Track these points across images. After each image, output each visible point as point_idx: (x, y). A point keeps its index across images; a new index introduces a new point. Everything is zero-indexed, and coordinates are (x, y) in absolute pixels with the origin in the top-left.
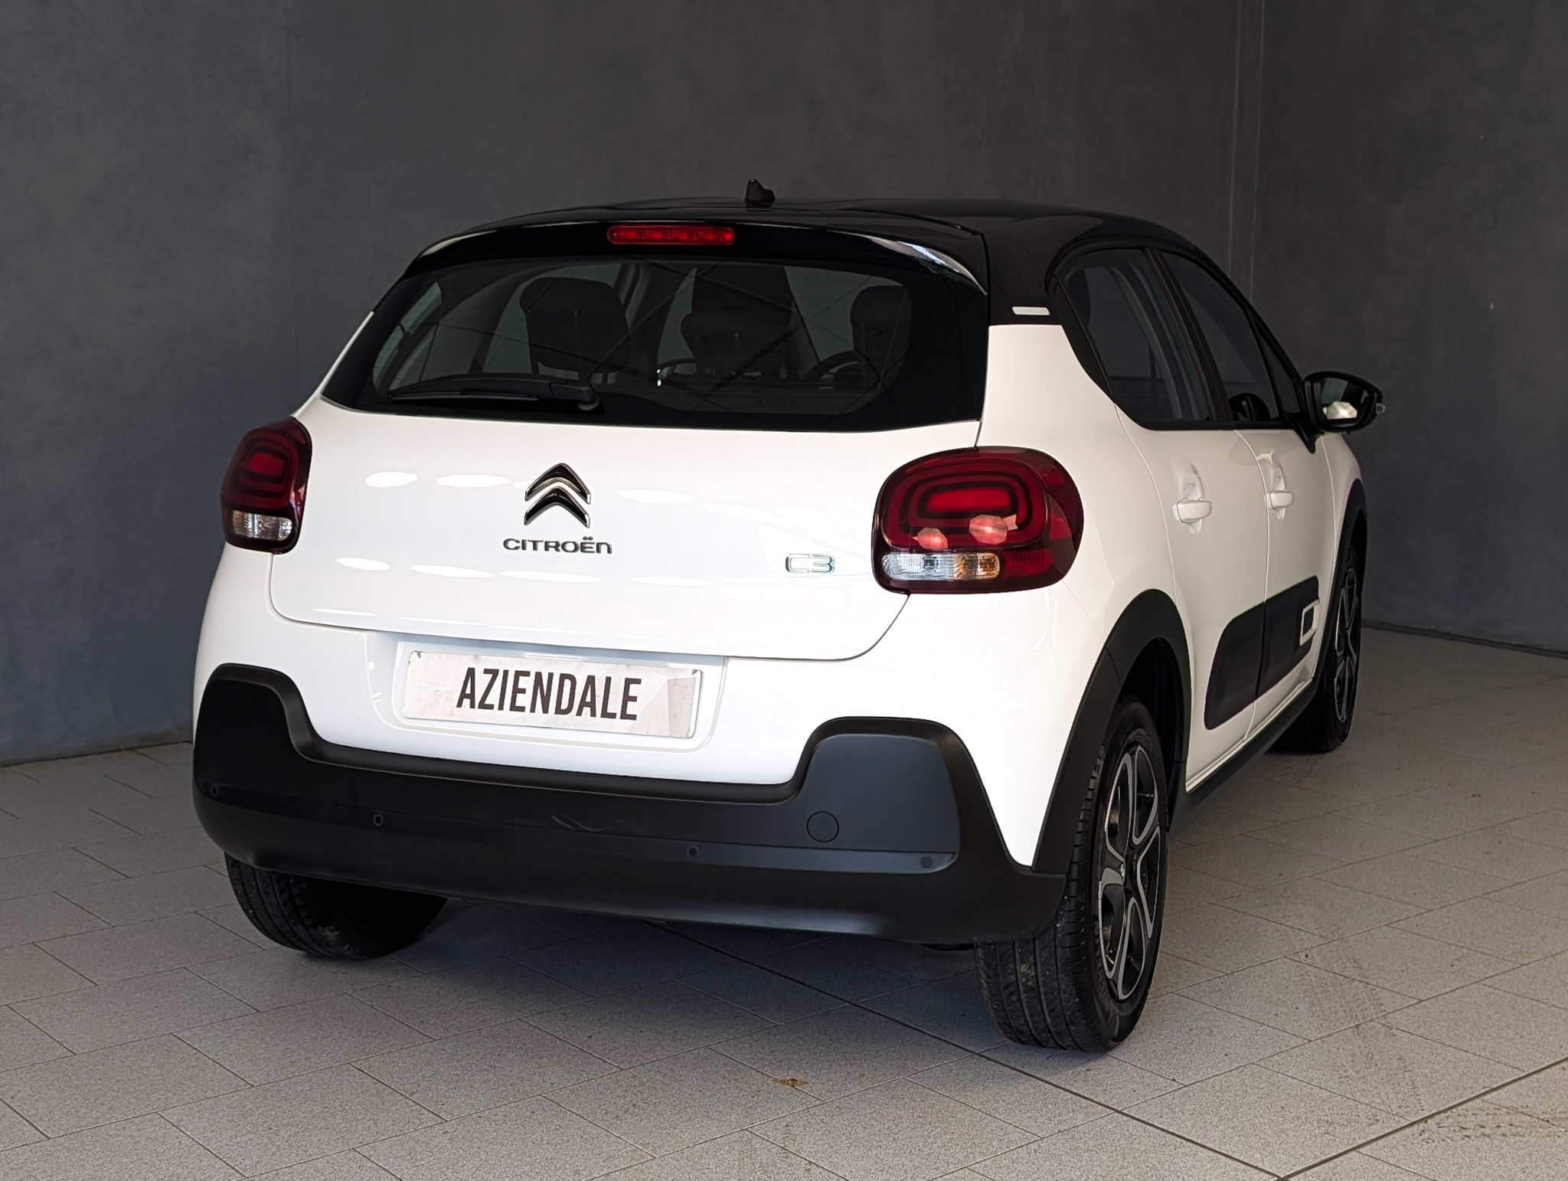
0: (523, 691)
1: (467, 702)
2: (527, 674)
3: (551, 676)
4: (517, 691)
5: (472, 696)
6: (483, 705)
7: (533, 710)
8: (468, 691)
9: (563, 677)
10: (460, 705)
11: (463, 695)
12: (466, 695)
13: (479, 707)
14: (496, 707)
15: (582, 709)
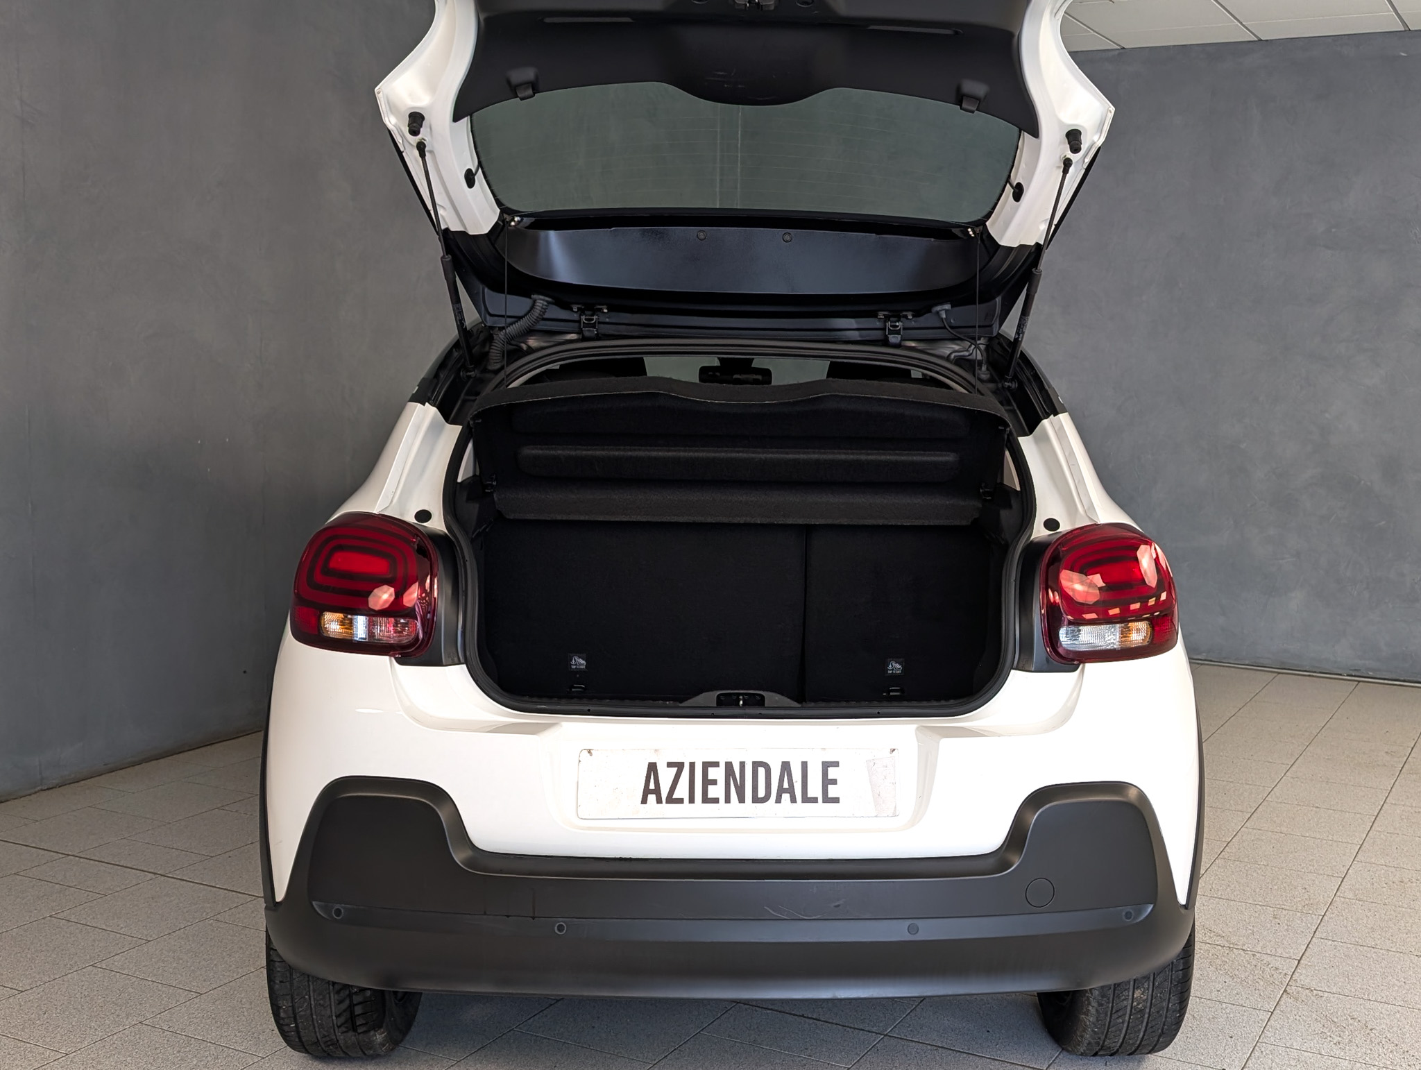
0: (714, 782)
1: (652, 798)
2: (716, 764)
3: (742, 765)
4: (707, 782)
5: (657, 791)
6: (671, 800)
7: (728, 800)
8: (652, 786)
9: (756, 765)
10: (644, 801)
11: (647, 792)
12: (651, 790)
13: (667, 802)
14: (686, 800)
15: (781, 796)
